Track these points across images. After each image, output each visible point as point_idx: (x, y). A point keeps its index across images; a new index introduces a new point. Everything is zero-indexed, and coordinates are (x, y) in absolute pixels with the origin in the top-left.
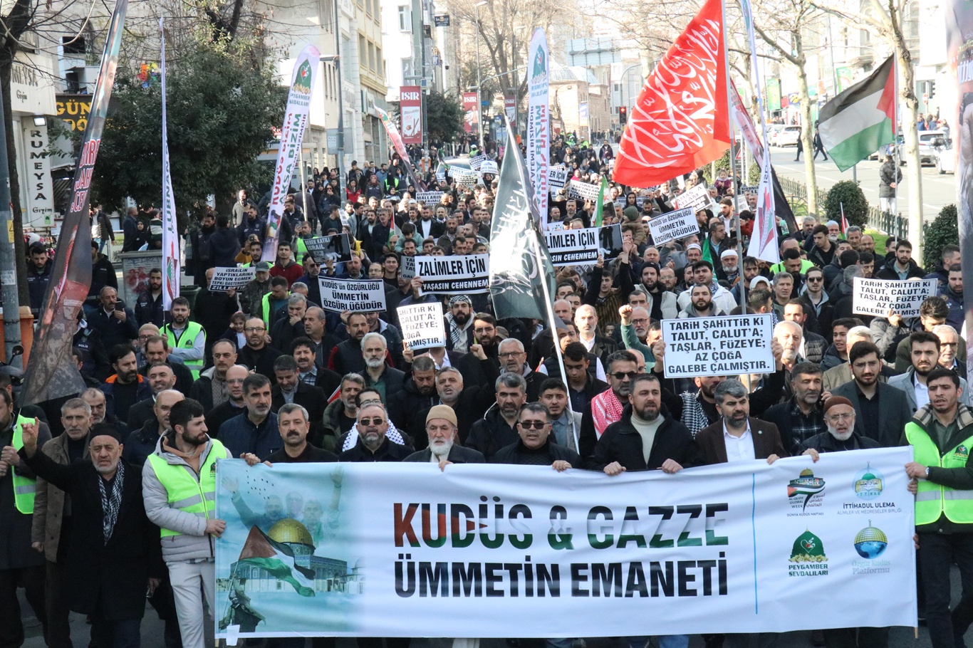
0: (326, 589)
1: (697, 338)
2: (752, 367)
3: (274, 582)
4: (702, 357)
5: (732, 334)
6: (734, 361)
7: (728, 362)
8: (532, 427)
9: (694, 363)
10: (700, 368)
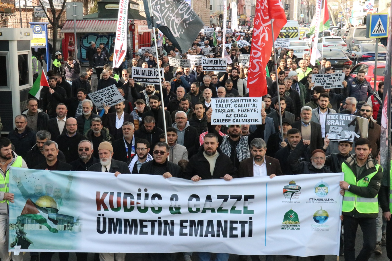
0: (63, 229)
1: (227, 107)
2: (252, 122)
3: (38, 225)
4: (229, 116)
6: (244, 118)
7: (241, 118)
8: (159, 154)
9: (225, 118)
10: (228, 121)
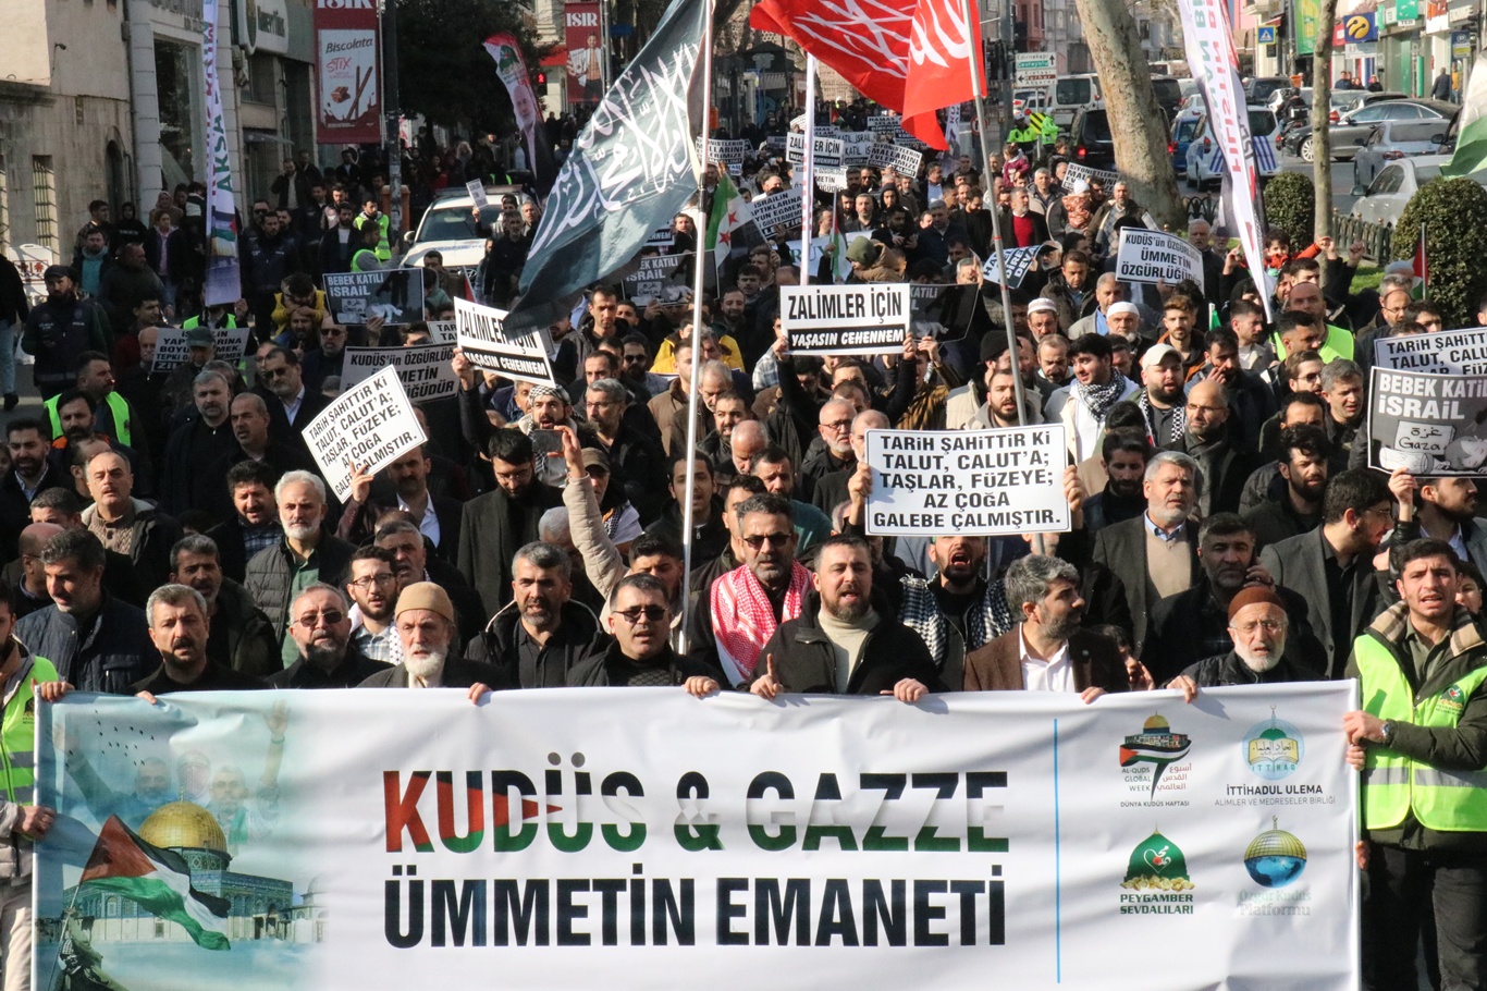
0: (252, 934)
1: (929, 466)
2: (1029, 522)
3: (149, 922)
4: (937, 502)
5: (993, 461)
6: (996, 510)
7: (984, 511)
8: (640, 620)
9: (921, 510)
10: (933, 520)
